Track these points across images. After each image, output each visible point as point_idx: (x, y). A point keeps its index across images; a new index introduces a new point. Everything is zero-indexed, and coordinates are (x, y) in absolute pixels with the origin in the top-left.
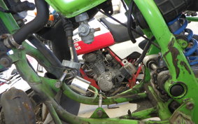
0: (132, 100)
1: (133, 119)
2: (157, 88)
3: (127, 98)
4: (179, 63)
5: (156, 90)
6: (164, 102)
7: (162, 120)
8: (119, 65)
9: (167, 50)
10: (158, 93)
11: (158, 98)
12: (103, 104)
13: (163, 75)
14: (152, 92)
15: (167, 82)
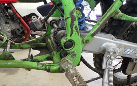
0: (35, 47)
1: (34, 61)
2: (55, 41)
3: (31, 45)
4: (74, 26)
5: (54, 42)
6: (57, 51)
7: (54, 63)
8: (19, 21)
9: (69, 16)
10: (55, 45)
11: (54, 48)
12: (10, 48)
13: (61, 33)
14: (51, 43)
15: (63, 38)
